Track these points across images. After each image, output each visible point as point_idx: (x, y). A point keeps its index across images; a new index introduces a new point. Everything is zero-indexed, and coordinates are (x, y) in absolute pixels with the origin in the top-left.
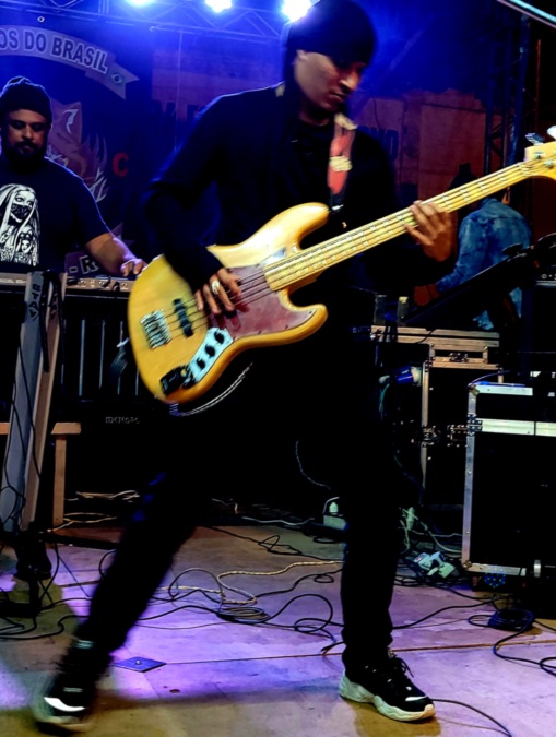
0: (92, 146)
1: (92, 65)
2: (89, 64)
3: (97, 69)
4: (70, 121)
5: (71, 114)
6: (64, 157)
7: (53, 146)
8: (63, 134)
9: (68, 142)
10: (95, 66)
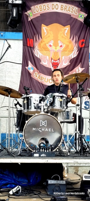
0: (73, 39)
1: (73, 12)
2: (72, 12)
3: (75, 14)
4: (66, 31)
5: (66, 29)
6: (64, 44)
7: (60, 41)
8: (63, 36)
9: (65, 39)
10: (74, 13)
